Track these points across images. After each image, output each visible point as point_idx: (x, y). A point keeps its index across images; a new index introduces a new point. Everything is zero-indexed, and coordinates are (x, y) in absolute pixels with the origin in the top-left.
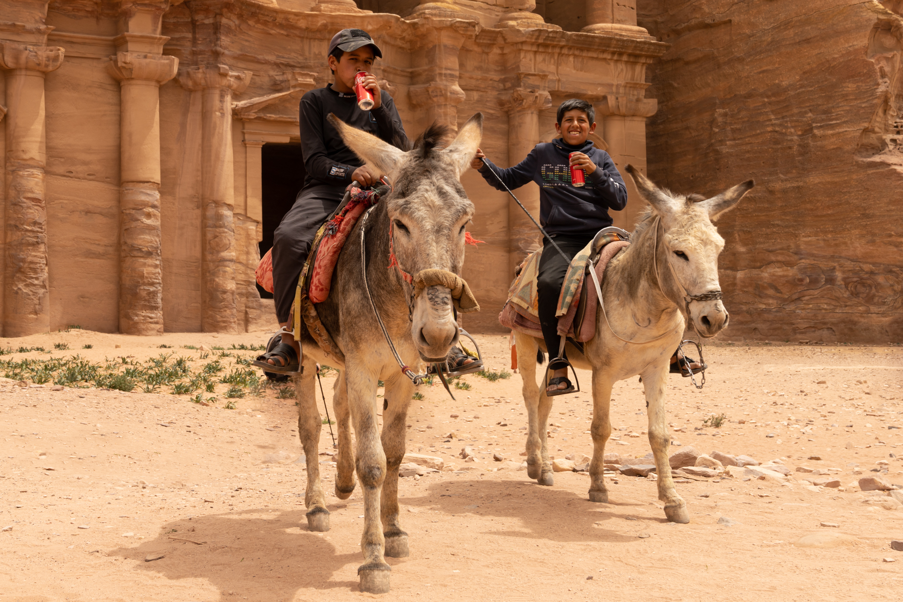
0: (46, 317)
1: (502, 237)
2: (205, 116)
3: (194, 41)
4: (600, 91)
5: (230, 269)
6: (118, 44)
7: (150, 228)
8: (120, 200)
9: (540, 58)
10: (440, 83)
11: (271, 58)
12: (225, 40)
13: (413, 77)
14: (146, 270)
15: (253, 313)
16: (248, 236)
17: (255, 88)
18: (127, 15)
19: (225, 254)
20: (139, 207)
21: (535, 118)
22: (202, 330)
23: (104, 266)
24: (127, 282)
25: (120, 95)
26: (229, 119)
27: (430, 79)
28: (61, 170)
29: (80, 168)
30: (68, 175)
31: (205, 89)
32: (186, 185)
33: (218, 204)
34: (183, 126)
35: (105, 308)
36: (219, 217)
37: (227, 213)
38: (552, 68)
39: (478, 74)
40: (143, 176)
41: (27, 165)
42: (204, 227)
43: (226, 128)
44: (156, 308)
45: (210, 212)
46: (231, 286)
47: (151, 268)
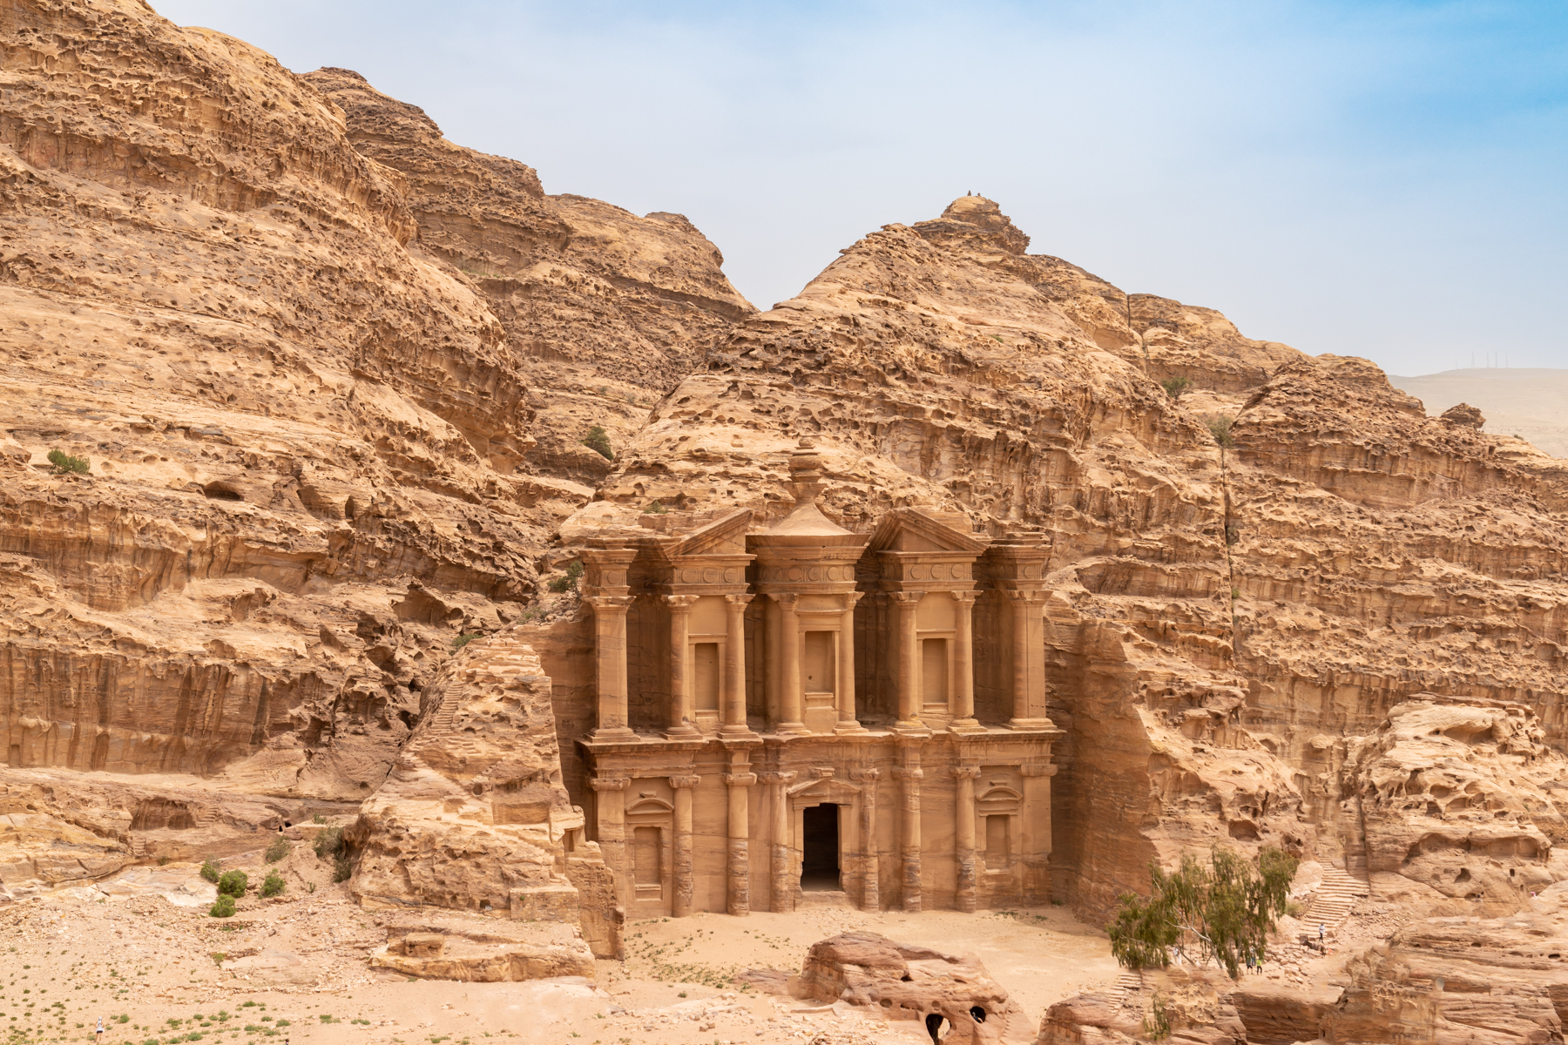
0: (692, 908)
1: (951, 852)
2: (772, 798)
3: (767, 758)
4: (1016, 763)
5: (784, 879)
6: (727, 770)
7: (742, 862)
8: (728, 845)
9: (973, 748)
10: (907, 769)
11: (810, 759)
12: (782, 757)
13: (895, 762)
14: (740, 883)
15: (798, 901)
16: (796, 859)
17: (800, 778)
18: (732, 754)
19: (782, 872)
20: (737, 851)
21: (970, 783)
22: (770, 911)
23: (720, 879)
24: (731, 889)
25: (728, 796)
26: (784, 799)
27: (903, 766)
28: (699, 832)
29: (708, 830)
30: (703, 834)
31: (772, 785)
32: (762, 834)
33: (778, 845)
34: (761, 802)
35: (720, 900)
36: (779, 852)
37: (782, 849)
38: (983, 752)
39: (936, 757)
40: (738, 835)
41: (686, 833)
42: (771, 856)
43: (782, 805)
44: (744, 902)
45: (774, 849)
46: (785, 888)
47: (743, 882)
